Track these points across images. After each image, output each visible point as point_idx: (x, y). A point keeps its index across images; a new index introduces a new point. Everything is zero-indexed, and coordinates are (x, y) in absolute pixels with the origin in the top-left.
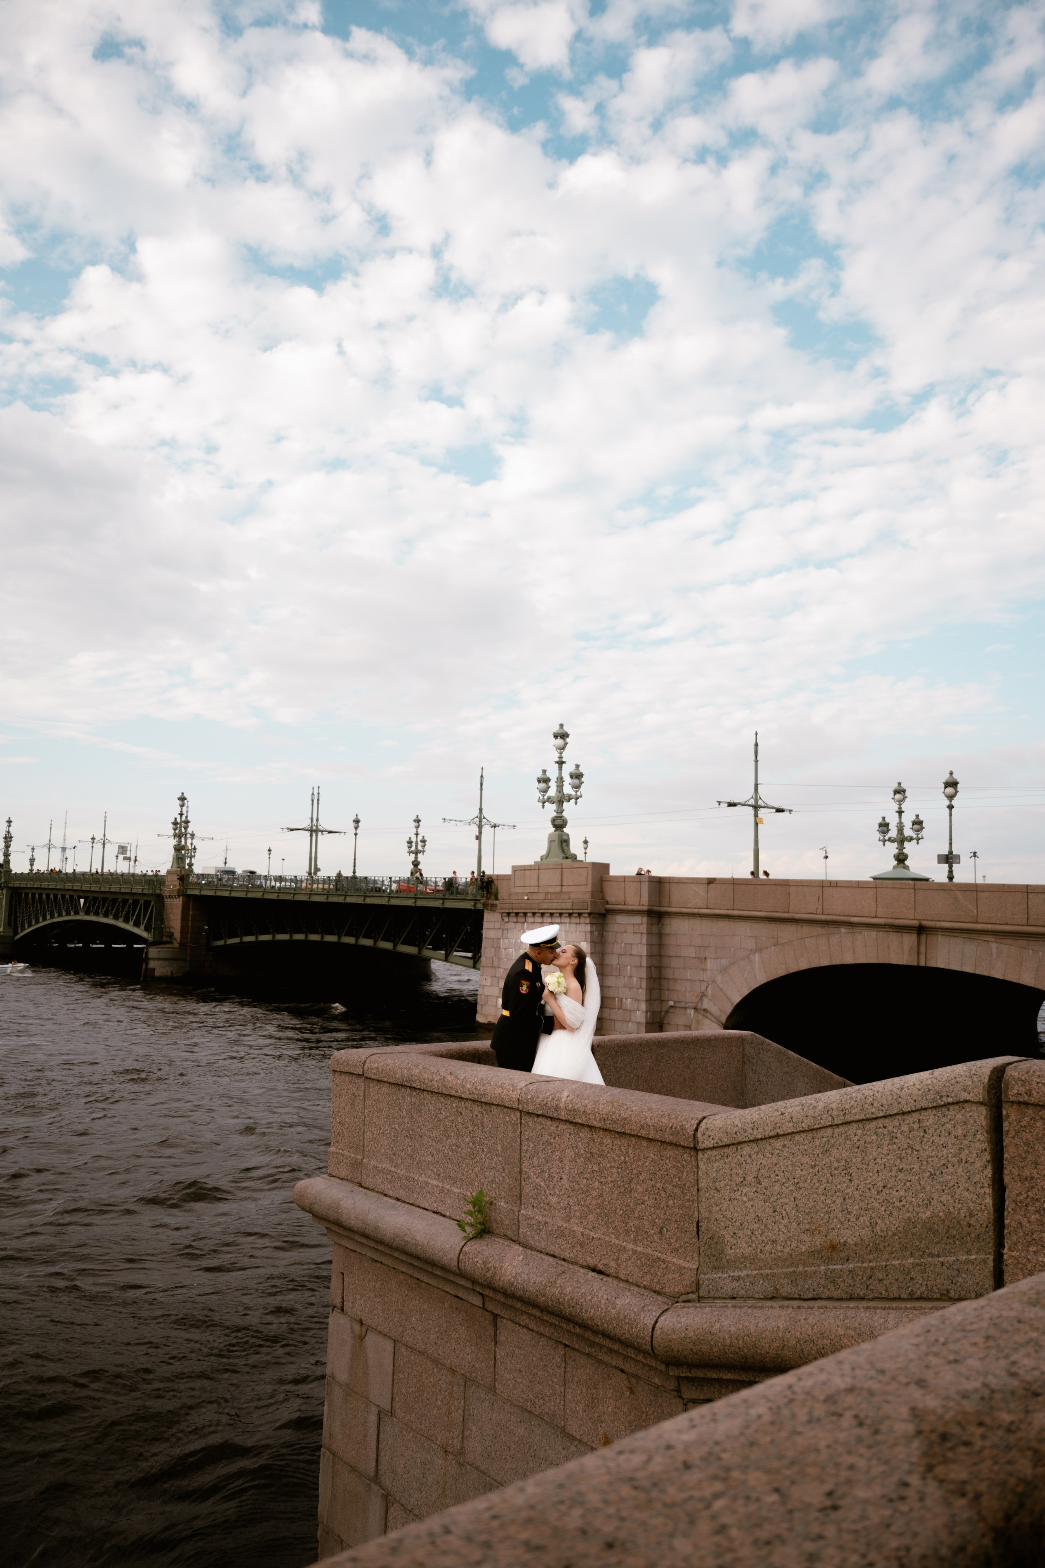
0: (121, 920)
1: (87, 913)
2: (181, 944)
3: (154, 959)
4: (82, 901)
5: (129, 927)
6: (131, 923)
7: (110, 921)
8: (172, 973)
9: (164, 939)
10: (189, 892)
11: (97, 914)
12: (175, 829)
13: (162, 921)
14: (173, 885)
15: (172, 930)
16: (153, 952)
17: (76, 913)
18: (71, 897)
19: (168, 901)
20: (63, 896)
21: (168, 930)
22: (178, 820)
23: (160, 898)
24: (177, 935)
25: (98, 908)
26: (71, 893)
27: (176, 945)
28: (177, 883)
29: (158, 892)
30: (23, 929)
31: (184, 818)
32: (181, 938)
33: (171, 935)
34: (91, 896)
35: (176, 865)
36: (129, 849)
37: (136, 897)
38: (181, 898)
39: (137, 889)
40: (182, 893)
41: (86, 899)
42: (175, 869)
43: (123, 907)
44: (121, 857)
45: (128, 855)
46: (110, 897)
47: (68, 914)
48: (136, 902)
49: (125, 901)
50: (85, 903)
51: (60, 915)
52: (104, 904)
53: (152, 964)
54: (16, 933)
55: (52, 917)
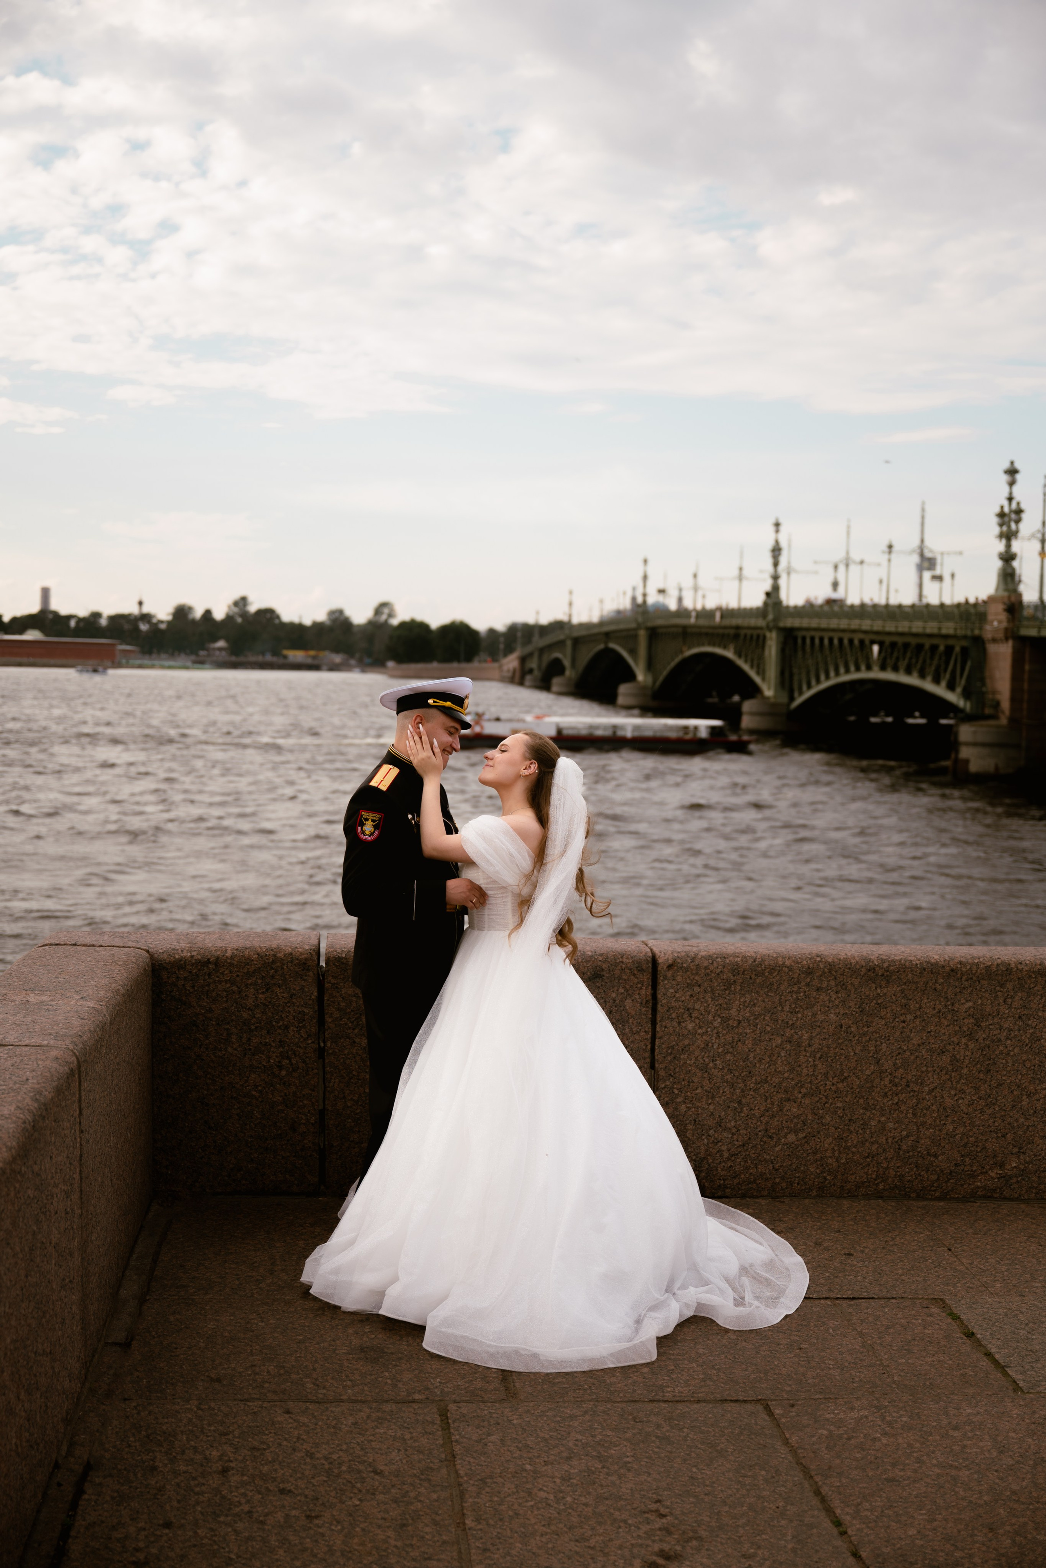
0: (929, 678)
1: (883, 668)
2: (1012, 720)
3: (967, 744)
4: (876, 648)
5: (940, 691)
6: (944, 683)
7: (912, 680)
8: (997, 768)
9: (987, 711)
10: (1024, 632)
11: (896, 669)
12: (1001, 525)
13: (983, 681)
14: (997, 621)
15: (998, 697)
16: (966, 732)
17: (869, 668)
18: (862, 642)
19: (992, 648)
20: (851, 641)
21: (990, 696)
22: (1006, 510)
23: (979, 642)
24: (1006, 705)
25: (898, 659)
26: (861, 636)
27: (1004, 721)
28: (1003, 616)
29: (977, 632)
30: (801, 693)
31: (1014, 506)
32: (1013, 709)
33: (997, 705)
34: (888, 640)
35: (1002, 587)
36: (939, 561)
37: (950, 642)
38: (1010, 643)
39: (948, 628)
40: (1011, 634)
41: (881, 644)
42: (1002, 593)
43: (932, 658)
44: (927, 575)
45: (938, 572)
46: (914, 641)
47: (858, 669)
48: (949, 649)
49: (934, 648)
50: (880, 652)
51: (847, 671)
52: (905, 653)
53: (965, 753)
54: (792, 699)
55: (837, 674)
